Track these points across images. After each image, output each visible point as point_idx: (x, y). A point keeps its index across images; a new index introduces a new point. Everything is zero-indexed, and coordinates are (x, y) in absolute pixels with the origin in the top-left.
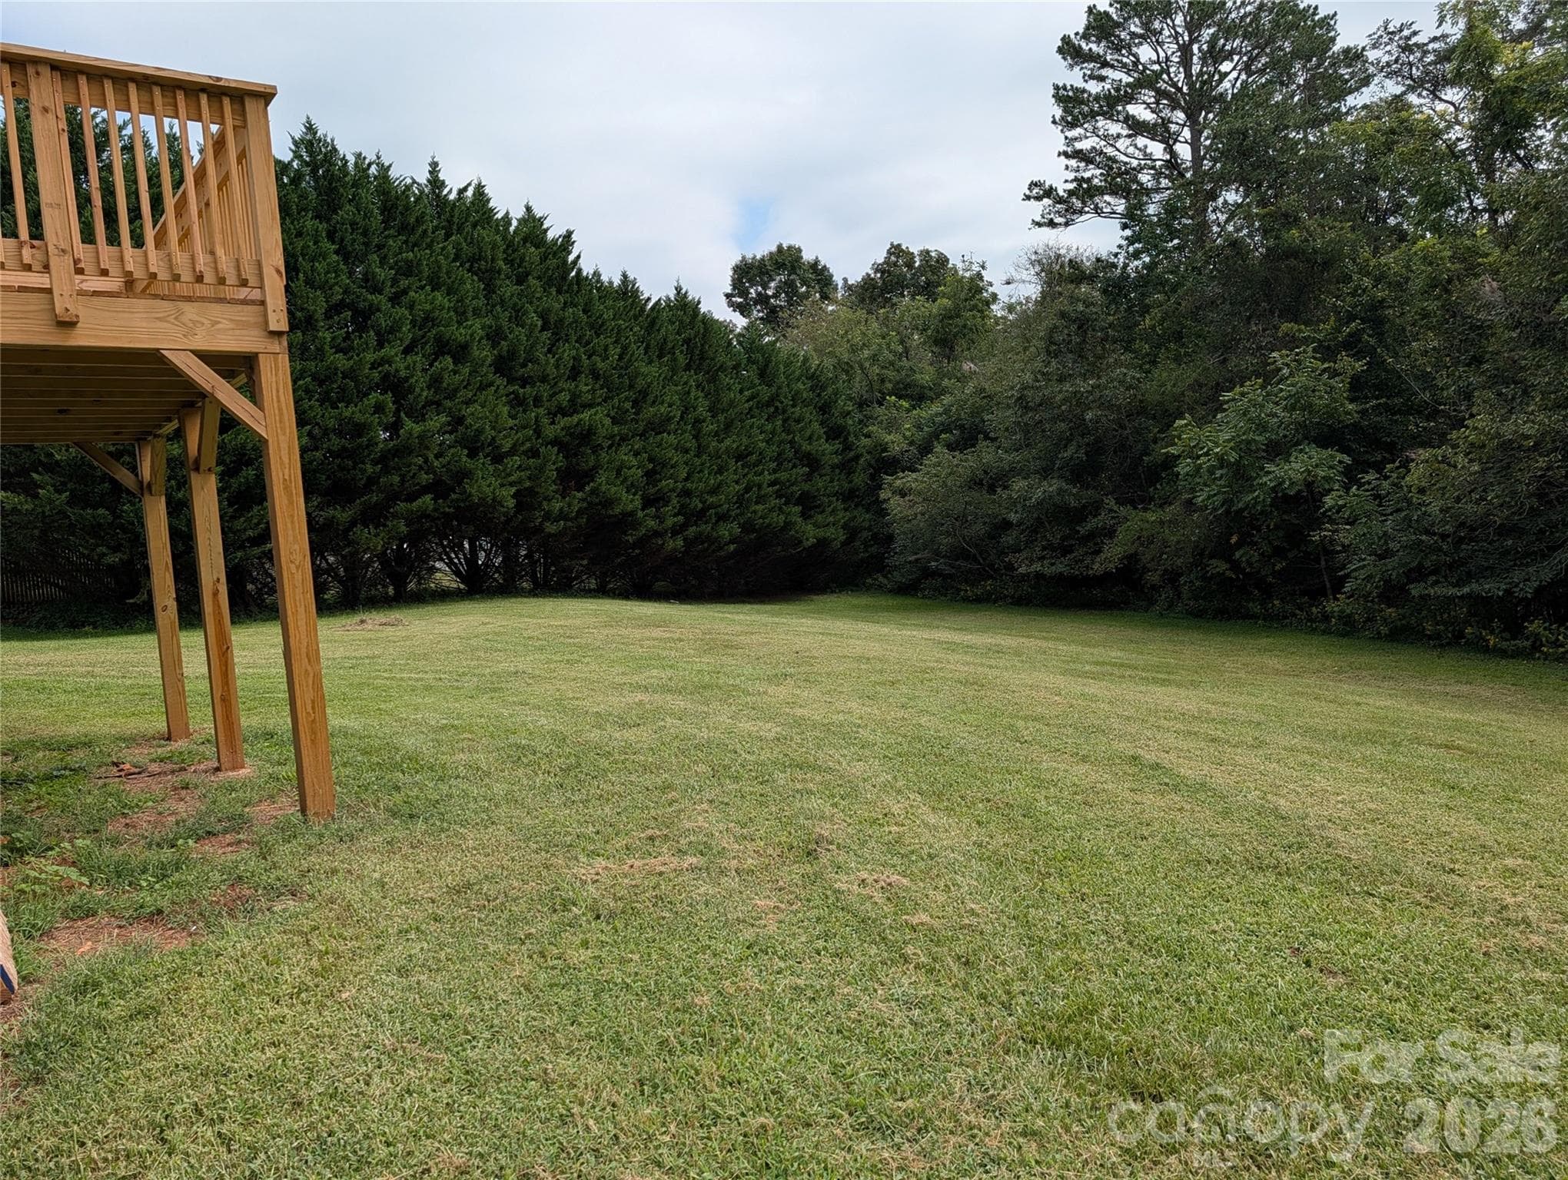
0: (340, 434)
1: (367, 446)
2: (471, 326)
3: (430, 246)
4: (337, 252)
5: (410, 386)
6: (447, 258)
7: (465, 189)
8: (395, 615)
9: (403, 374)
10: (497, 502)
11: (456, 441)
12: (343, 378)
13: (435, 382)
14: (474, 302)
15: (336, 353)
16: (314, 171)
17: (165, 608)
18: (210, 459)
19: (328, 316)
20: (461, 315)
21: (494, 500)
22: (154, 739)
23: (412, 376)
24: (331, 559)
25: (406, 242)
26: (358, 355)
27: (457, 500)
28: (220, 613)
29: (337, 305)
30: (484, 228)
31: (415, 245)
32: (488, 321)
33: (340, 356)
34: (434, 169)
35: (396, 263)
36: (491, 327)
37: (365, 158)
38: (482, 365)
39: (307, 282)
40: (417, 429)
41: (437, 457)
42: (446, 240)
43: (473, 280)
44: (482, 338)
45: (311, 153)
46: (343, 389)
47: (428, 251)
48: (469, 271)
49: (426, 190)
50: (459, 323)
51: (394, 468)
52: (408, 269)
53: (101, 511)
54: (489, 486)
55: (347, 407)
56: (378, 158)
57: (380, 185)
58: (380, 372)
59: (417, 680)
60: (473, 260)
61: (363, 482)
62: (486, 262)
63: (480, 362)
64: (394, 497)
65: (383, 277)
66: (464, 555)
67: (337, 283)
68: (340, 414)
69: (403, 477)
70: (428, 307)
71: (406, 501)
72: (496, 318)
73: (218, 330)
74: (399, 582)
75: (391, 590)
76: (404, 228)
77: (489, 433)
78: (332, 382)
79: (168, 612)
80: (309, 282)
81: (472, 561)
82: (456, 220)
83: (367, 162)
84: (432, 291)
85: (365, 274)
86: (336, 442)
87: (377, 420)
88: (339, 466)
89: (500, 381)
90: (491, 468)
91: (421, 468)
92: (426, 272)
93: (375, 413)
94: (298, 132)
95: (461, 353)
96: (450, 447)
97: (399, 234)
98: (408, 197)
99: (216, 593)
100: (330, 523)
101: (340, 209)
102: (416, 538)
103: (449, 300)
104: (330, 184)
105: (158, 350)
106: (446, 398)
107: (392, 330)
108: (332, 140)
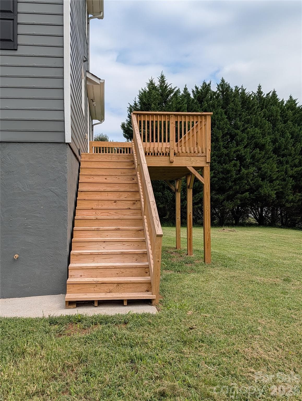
0: (222, 173)
1: (230, 177)
2: (267, 138)
3: (256, 114)
4: (227, 118)
5: (245, 158)
6: (260, 117)
7: (269, 94)
8: (233, 229)
9: (243, 154)
10: (269, 196)
11: (258, 176)
12: (225, 156)
13: (253, 157)
14: (268, 130)
15: (224, 148)
16: (223, 94)
17: (178, 218)
18: (192, 186)
19: (223, 137)
20: (264, 135)
21: (269, 195)
22: (173, 248)
23: (246, 155)
24: (217, 210)
25: (248, 113)
26: (230, 149)
27: (257, 194)
28: (190, 220)
29: (225, 134)
30: (274, 106)
31: (251, 113)
32: (272, 136)
33: (225, 149)
34: (259, 88)
35: (244, 120)
36: (273, 138)
37: (238, 87)
38: (269, 151)
39: (217, 128)
40: (246, 172)
41: (251, 180)
42: (261, 111)
43: (269, 123)
44: (270, 142)
45: (222, 88)
46: (225, 159)
47: (255, 115)
48: (267, 120)
49: (256, 95)
50: (263, 137)
51: (238, 184)
52: (248, 122)
53: (160, 193)
54: (267, 190)
55: (225, 165)
56: (242, 87)
57: (242, 96)
58: (236, 154)
59: (235, 245)
60: (269, 117)
61: (228, 188)
62: (274, 117)
63: (268, 150)
64: (237, 192)
65: (240, 124)
66: (259, 212)
67: (226, 128)
68: (223, 167)
69: (240, 187)
70: (253, 133)
71: (241, 194)
72: (275, 135)
73: (197, 162)
74: (237, 219)
75: (234, 222)
76: (248, 109)
77: (269, 173)
78: (222, 158)
79: (179, 219)
80: (218, 128)
81: (261, 215)
82: (265, 104)
83: (239, 88)
84: (255, 128)
85: (235, 124)
86: (221, 176)
87: (234, 169)
88: (221, 183)
89: (275, 156)
90: (269, 184)
91: (246, 184)
92: (254, 122)
93: (233, 167)
94: (219, 82)
95: (262, 147)
96: (256, 177)
97: (246, 110)
98: (250, 99)
99: (190, 215)
100: (218, 199)
101: (229, 104)
102: (243, 205)
103: (260, 131)
104: (227, 97)
105: (186, 166)
106: (256, 162)
107: (241, 141)
108: (229, 84)
